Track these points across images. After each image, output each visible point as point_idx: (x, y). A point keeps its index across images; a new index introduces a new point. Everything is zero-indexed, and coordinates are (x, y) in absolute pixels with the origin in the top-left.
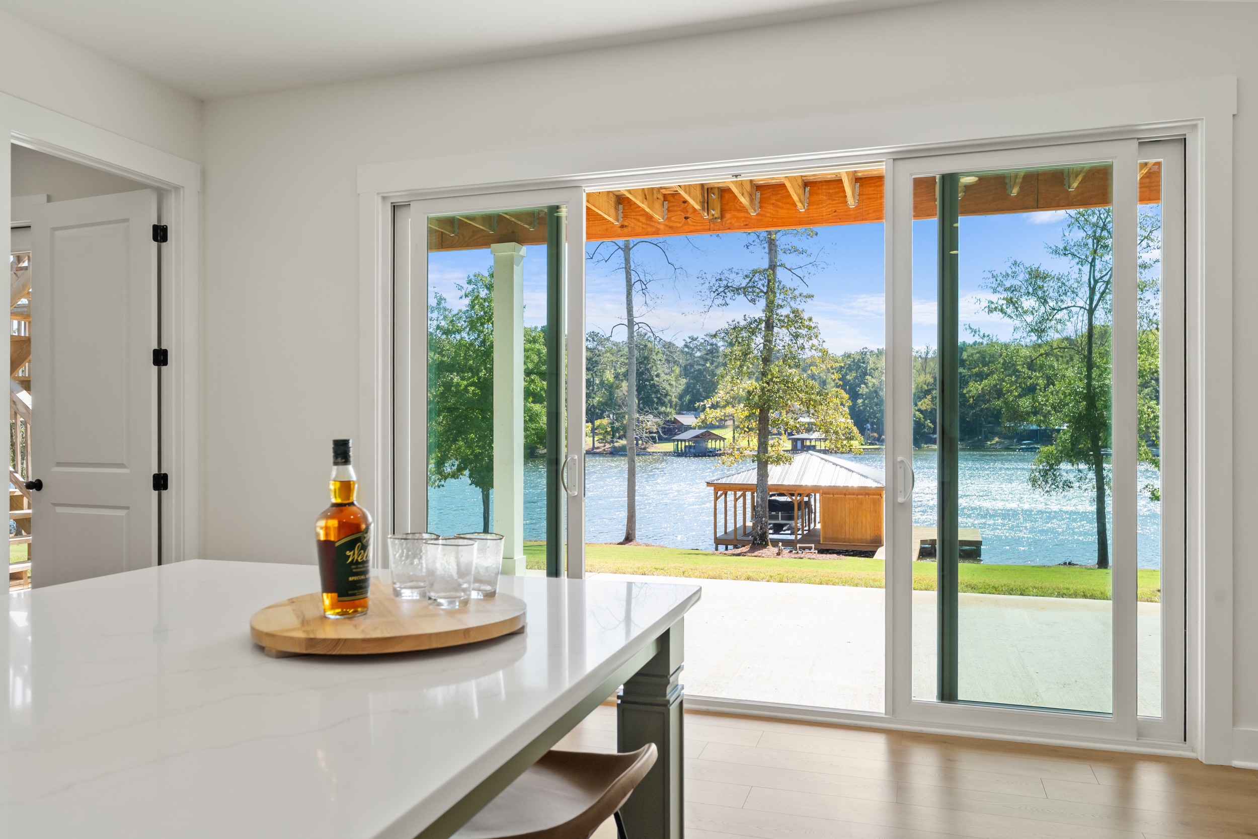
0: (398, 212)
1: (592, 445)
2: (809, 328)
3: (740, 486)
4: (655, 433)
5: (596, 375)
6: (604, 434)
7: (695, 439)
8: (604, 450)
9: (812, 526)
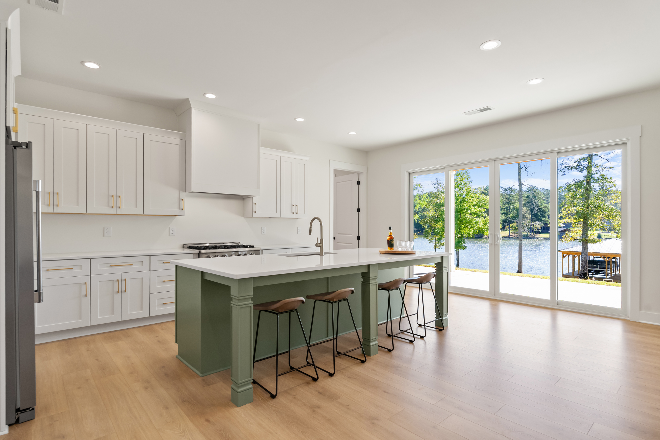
0: (411, 175)
1: (509, 234)
2: (611, 182)
3: (576, 253)
4: (540, 229)
5: (511, 205)
6: (514, 230)
7: (560, 232)
8: (515, 236)
9: (618, 273)
